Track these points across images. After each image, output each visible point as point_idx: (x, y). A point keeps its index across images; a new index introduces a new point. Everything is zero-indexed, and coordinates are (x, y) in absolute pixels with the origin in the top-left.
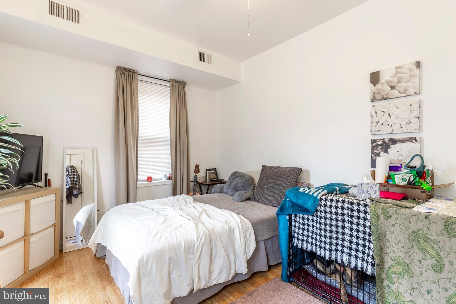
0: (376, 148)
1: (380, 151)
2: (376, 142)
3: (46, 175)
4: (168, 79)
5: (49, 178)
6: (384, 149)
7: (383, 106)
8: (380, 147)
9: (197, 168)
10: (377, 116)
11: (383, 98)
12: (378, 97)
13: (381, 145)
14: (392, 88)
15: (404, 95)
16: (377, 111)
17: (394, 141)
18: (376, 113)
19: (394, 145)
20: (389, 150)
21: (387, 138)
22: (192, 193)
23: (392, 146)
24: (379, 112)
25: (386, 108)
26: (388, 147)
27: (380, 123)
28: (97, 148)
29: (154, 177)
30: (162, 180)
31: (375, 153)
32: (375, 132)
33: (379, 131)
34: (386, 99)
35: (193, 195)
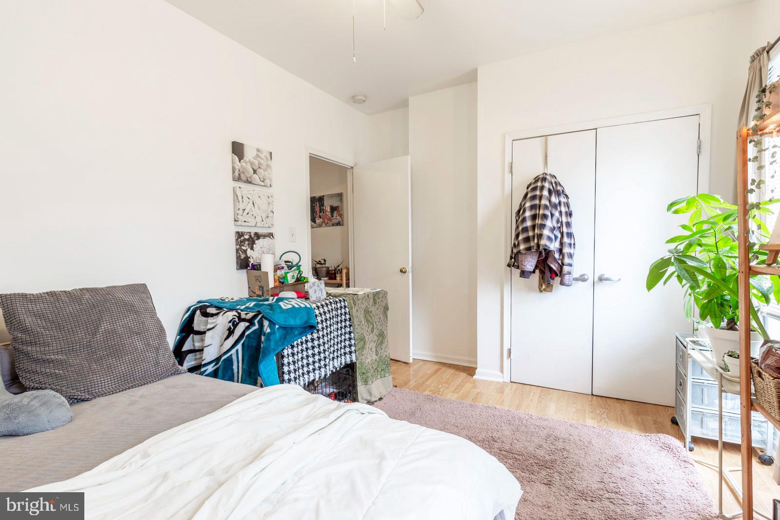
0: (243, 244)
1: (247, 247)
2: (243, 236)
6: (250, 245)
7: (248, 191)
8: (247, 243)
10: (243, 202)
11: (248, 180)
12: (243, 177)
13: (248, 240)
14: (255, 172)
15: (262, 184)
16: (244, 195)
17: (258, 236)
18: (242, 197)
19: (258, 241)
20: (254, 246)
21: (253, 231)
23: (256, 242)
24: (245, 197)
25: (250, 194)
26: (253, 243)
27: (246, 212)
31: (242, 251)
32: (242, 223)
33: (245, 222)
34: (250, 183)
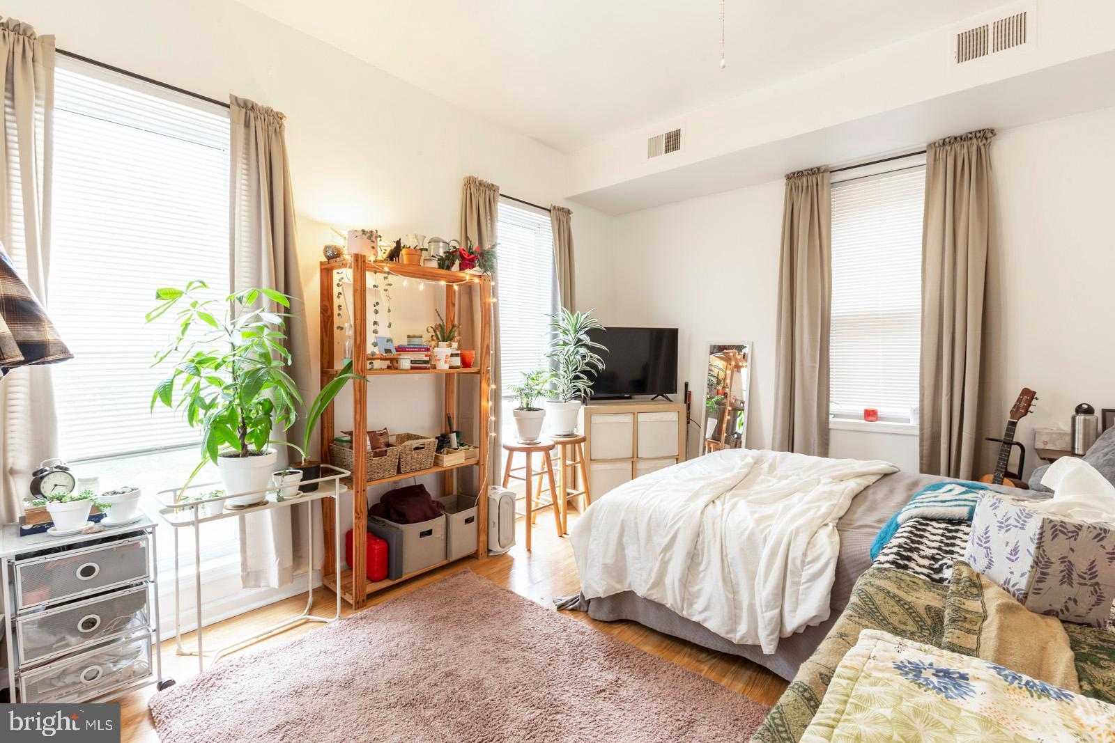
3: (686, 385)
4: (923, 146)
5: (690, 389)
9: (1024, 399)
22: (991, 476)
28: (753, 343)
29: (881, 411)
30: (909, 422)
35: (994, 483)
